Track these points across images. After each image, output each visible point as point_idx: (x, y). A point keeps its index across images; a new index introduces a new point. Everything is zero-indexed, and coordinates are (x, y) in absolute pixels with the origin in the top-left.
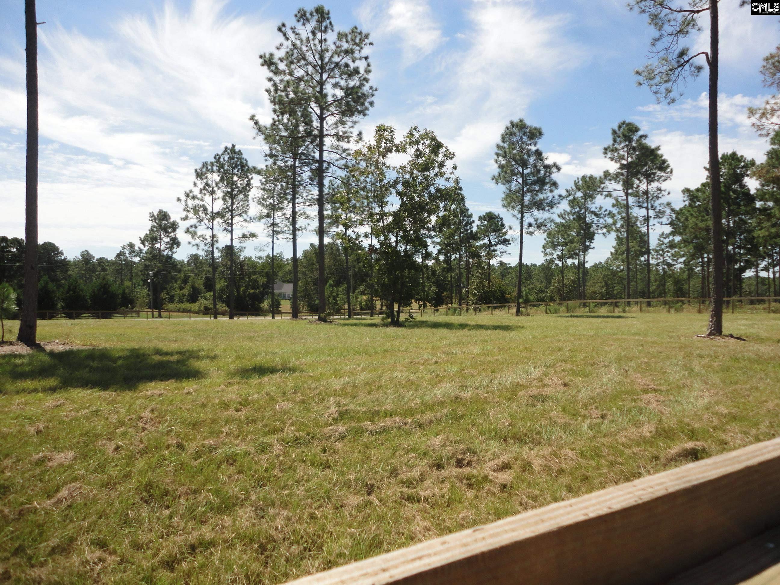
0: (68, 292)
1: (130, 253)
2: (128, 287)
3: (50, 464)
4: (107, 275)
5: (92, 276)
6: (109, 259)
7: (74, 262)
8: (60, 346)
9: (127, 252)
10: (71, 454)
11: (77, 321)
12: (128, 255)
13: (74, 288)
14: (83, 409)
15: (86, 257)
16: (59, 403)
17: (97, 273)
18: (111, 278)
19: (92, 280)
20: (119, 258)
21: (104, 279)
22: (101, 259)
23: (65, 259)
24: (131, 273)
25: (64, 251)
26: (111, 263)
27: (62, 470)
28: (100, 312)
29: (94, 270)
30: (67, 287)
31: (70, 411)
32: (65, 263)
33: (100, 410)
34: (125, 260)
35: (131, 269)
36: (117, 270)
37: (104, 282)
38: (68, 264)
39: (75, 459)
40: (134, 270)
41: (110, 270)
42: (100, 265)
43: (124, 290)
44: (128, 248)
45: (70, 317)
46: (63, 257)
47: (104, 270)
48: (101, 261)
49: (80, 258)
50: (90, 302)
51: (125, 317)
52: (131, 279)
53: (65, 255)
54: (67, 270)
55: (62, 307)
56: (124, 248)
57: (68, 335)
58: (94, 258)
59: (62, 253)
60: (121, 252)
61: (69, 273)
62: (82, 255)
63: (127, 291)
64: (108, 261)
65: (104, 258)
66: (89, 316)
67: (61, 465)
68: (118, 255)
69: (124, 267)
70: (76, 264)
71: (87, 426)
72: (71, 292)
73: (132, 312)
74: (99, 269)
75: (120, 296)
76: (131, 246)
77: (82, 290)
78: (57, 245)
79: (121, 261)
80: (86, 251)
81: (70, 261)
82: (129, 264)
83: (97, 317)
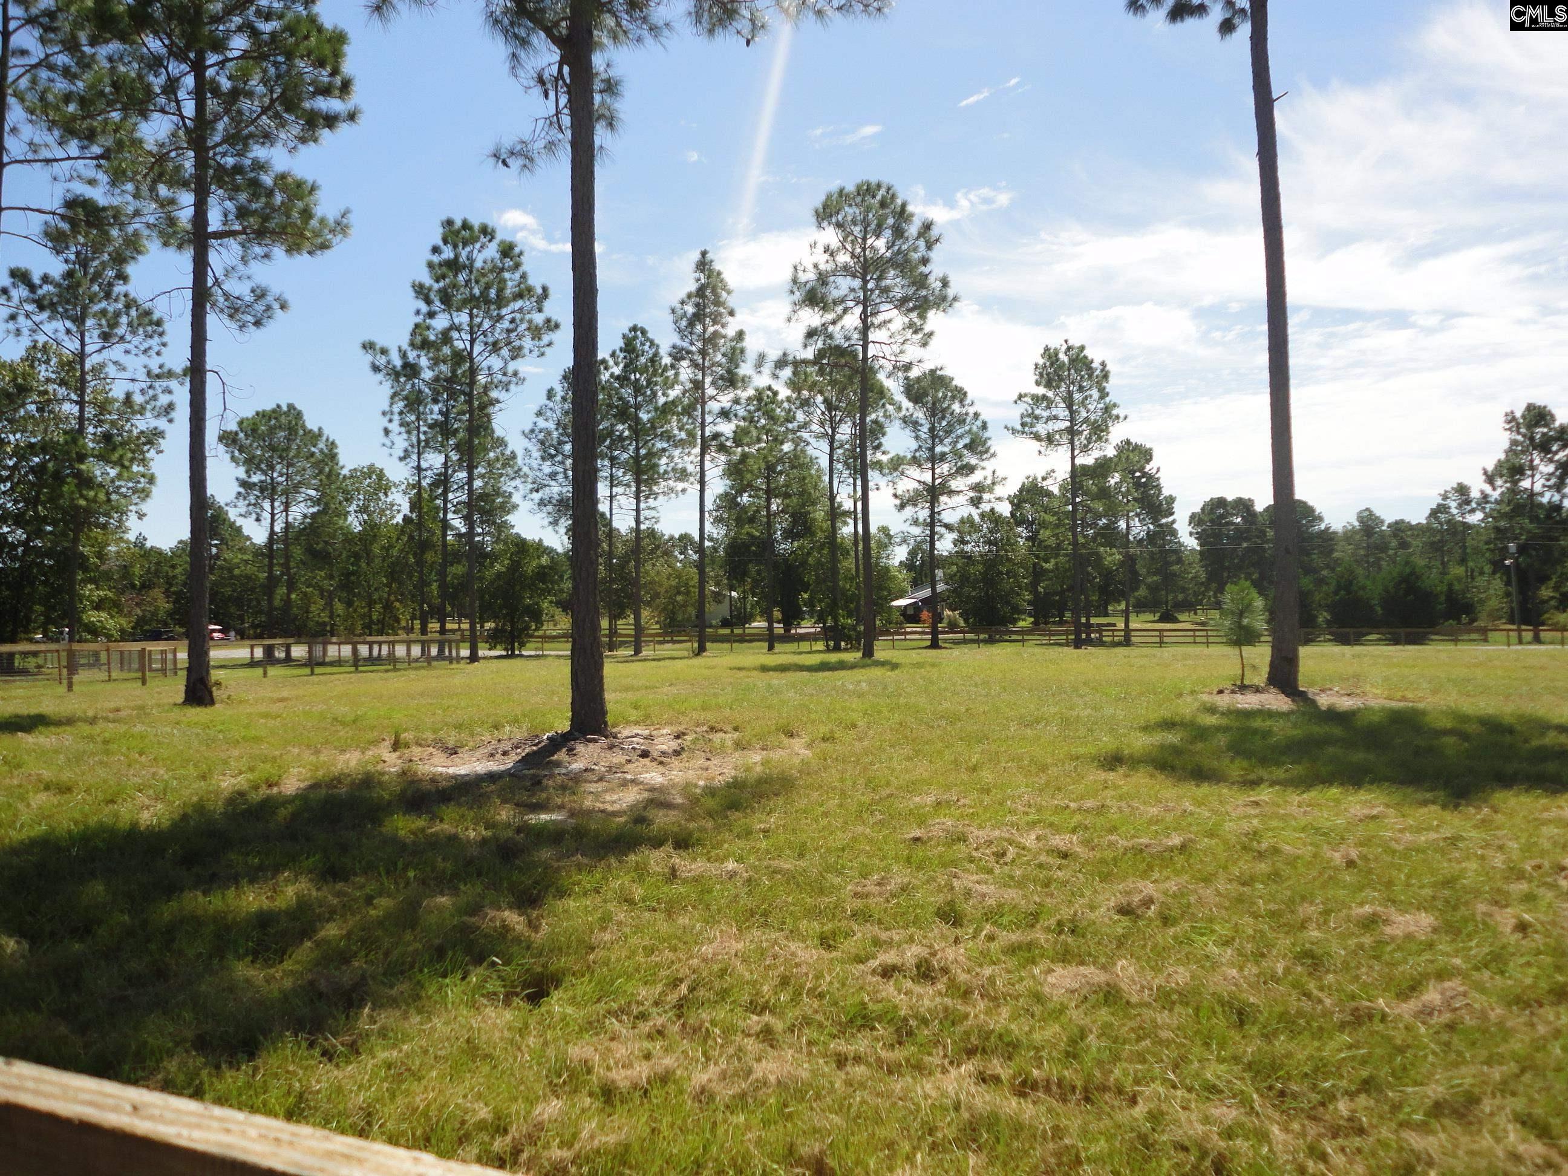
0: (1336, 593)
1: (1460, 506)
2: (1459, 579)
3: (1388, 930)
4: (1411, 554)
5: (1380, 559)
6: (1414, 523)
7: (1345, 533)
8: (1345, 698)
9: (1453, 505)
10: (1426, 920)
11: (1358, 649)
12: (1454, 511)
13: (1347, 585)
14: (1427, 830)
15: (1368, 522)
16: (1375, 812)
17: (1391, 552)
18: (1420, 562)
19: (1380, 568)
20: (1437, 518)
21: (1407, 563)
22: (1397, 523)
23: (1327, 529)
24: (1464, 547)
25: (1324, 515)
26: (1418, 530)
27: (1414, 947)
28: (1402, 631)
29: (1383, 547)
30: (1334, 583)
31: (1401, 831)
32: (1327, 536)
33: (1463, 839)
34: (1449, 522)
35: (1464, 540)
36: (1432, 544)
37: (1408, 570)
38: (1332, 539)
39: (1435, 930)
40: (1469, 543)
41: (1417, 543)
42: (1395, 536)
43: (1450, 585)
44: (1455, 496)
45: (1344, 640)
46: (1323, 527)
47: (1404, 545)
48: (1400, 528)
49: (1356, 524)
50: (1378, 609)
51: (1456, 641)
52: (1463, 561)
53: (1327, 521)
54: (1332, 551)
55: (1328, 622)
56: (1445, 497)
57: (1357, 676)
58: (1382, 522)
59: (1320, 519)
60: (1439, 505)
61: (1336, 555)
62: (1360, 519)
63: (1457, 587)
64: (1411, 527)
65: (1402, 521)
66: (1380, 640)
67: (1409, 937)
68: (1434, 513)
69: (1447, 537)
70: (1349, 535)
71: (1446, 868)
72: (1342, 592)
73: (1470, 632)
74: (1394, 543)
75: (1443, 598)
76: (1462, 490)
77: (1364, 588)
78: (1311, 503)
79: (1441, 524)
80: (1367, 509)
81: (1335, 533)
82: (1459, 531)
83: (1396, 641)
